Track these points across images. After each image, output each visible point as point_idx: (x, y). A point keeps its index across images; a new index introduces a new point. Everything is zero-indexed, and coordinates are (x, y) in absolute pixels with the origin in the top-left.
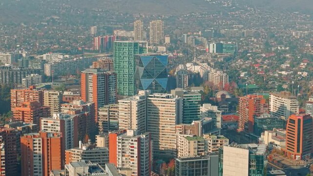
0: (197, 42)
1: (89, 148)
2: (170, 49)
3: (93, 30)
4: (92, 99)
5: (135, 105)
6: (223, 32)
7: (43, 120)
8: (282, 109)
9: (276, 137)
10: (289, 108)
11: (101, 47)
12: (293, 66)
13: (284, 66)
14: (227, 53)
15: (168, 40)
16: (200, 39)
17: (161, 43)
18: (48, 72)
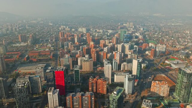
0: (139, 27)
1: (112, 54)
2: (133, 29)
3: (119, 24)
4: (115, 43)
5: (121, 46)
6: (146, 24)
7: (104, 48)
8: (152, 46)
9: (149, 53)
10: (153, 46)
11: (120, 28)
12: (158, 34)
13: (156, 34)
14: (145, 30)
15: (133, 27)
16: (140, 27)
17: (132, 28)
18: (109, 35)
